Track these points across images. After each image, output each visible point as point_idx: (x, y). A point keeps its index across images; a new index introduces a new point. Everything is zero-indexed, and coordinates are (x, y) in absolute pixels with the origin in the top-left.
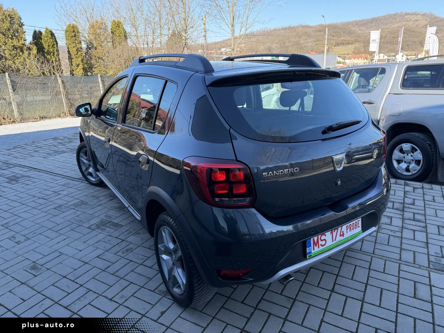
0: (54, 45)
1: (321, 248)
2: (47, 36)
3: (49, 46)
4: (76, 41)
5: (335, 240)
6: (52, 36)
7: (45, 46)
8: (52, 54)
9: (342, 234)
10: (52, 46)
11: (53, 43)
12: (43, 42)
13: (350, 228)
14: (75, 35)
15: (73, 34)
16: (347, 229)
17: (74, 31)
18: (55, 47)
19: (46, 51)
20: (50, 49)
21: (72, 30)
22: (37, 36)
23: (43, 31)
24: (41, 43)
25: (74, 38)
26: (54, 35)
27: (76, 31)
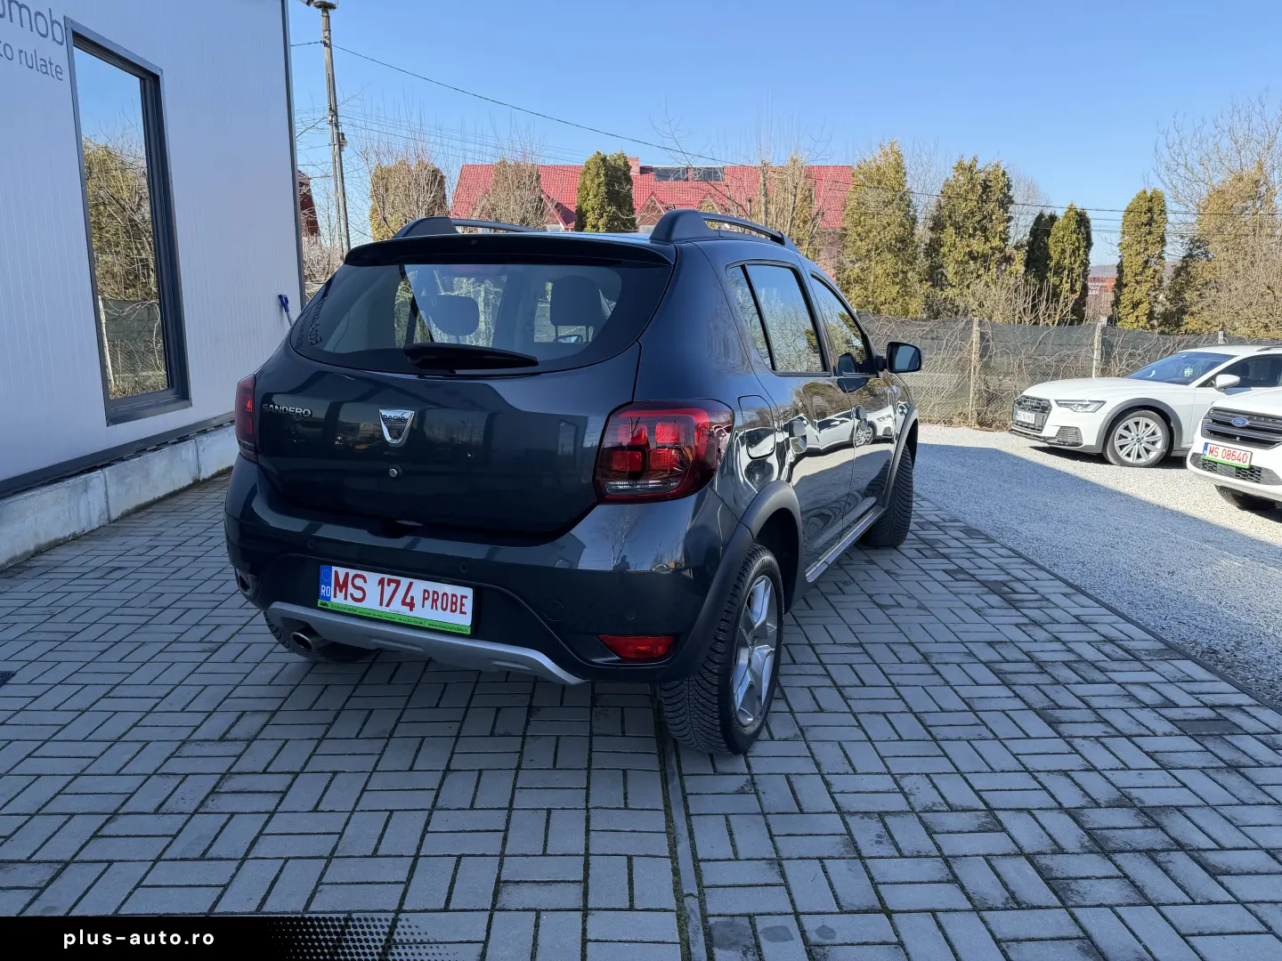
0: (1079, 251)
1: (350, 602)
2: (1064, 229)
3: (1063, 251)
4: (1148, 237)
5: (388, 605)
6: (1079, 228)
7: (1052, 253)
8: (1066, 272)
9: (408, 600)
10: (1074, 251)
11: (1077, 244)
12: (1051, 241)
13: (434, 601)
14: (1151, 219)
15: (1145, 218)
16: (425, 599)
17: (1150, 210)
18: (1079, 255)
19: (1052, 264)
20: (1065, 259)
21: (1145, 206)
22: (1043, 226)
23: (1060, 213)
24: (1046, 244)
25: (1145, 229)
26: (1088, 222)
27: (1156, 210)
